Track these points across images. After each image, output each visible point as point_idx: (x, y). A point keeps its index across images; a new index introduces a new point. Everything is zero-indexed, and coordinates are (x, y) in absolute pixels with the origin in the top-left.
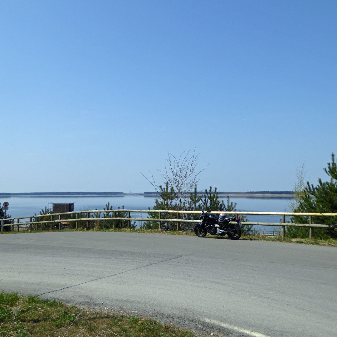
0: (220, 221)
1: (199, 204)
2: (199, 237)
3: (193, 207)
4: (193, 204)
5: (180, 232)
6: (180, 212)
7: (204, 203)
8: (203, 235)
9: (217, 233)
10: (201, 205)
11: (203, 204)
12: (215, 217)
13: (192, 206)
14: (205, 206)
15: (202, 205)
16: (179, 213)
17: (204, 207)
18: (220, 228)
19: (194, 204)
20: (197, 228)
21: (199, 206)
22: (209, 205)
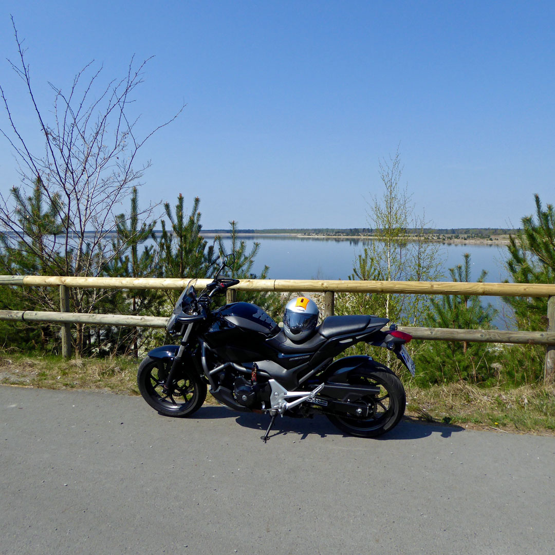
0: (288, 343)
1: (146, 248)
2: (164, 413)
3: (127, 258)
4: (126, 249)
5: (76, 366)
6: (70, 280)
7: (162, 245)
8: (183, 407)
9: (268, 405)
10: (152, 251)
11: (158, 248)
12: (258, 321)
13: (125, 254)
14: (164, 255)
15: (155, 251)
16: (67, 288)
17: (161, 255)
18: (288, 384)
19: (130, 249)
20: (155, 372)
21: (147, 252)
22: (175, 249)
